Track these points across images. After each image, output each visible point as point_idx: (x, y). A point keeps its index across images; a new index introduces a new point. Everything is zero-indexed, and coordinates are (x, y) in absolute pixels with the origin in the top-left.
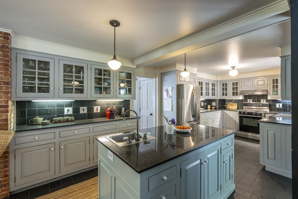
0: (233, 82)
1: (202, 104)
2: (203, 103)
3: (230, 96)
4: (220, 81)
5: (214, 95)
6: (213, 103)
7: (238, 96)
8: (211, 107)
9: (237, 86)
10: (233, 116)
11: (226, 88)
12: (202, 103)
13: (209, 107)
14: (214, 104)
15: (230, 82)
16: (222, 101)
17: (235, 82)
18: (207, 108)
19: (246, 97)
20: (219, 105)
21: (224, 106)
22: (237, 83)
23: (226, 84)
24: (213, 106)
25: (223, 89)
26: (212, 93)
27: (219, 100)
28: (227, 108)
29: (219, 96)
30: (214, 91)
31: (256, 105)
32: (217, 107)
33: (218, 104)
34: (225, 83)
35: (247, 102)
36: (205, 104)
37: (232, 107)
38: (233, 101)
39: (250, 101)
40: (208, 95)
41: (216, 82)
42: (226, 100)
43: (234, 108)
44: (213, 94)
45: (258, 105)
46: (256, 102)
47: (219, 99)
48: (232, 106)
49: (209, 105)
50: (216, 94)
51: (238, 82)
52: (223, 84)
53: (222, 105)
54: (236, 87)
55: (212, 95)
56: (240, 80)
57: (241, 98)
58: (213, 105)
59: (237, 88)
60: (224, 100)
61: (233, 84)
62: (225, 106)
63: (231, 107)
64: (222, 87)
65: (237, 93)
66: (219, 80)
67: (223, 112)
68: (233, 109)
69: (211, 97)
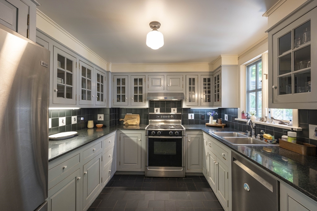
0: (136, 77)
1: (74, 120)
2: (76, 117)
3: (129, 103)
4: (112, 73)
5: (102, 100)
6: (99, 115)
7: (143, 103)
8: (95, 124)
9: (142, 84)
10: (137, 140)
11: (124, 88)
12: (73, 117)
13: (91, 124)
14: (101, 117)
15: (129, 76)
16: (116, 112)
17: (138, 77)
18: (86, 128)
19: (153, 104)
20: (110, 118)
21: (118, 120)
22: (141, 80)
23: (124, 80)
24: (100, 122)
25: (119, 88)
26: (98, 95)
27: (111, 109)
28: (124, 123)
29: (110, 102)
30: (102, 91)
31: (167, 117)
32: (108, 123)
33: (108, 116)
34: (121, 78)
35: (154, 112)
36: (82, 119)
37: (132, 122)
38: (133, 110)
39: (157, 111)
40: (89, 99)
41: (106, 73)
42: (121, 108)
43: (135, 124)
44: (100, 97)
45: (169, 116)
46: (165, 112)
47: (110, 107)
48: (132, 120)
49: (91, 120)
50: (105, 97)
51: (143, 78)
52: (118, 80)
53: (116, 118)
54: (141, 86)
55: (98, 99)
56: (147, 75)
57: (146, 105)
58: (98, 120)
59: (141, 88)
60: (119, 109)
61: (136, 80)
62: (121, 120)
63: (130, 122)
64: (116, 86)
65: (141, 97)
66: (110, 70)
67: (119, 132)
68: (133, 125)
69: (94, 103)
